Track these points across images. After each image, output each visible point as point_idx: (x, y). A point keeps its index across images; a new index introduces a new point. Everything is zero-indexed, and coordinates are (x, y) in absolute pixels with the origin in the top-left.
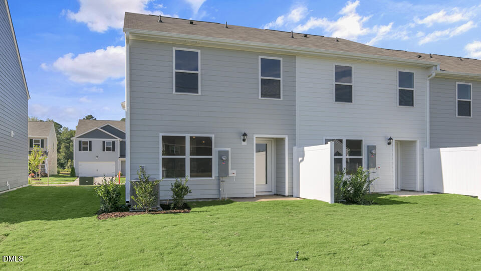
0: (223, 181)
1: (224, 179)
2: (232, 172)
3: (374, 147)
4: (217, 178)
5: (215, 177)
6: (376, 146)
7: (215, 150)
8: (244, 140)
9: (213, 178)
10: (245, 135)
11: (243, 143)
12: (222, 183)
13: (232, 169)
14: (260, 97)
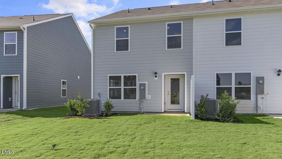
0: (143, 102)
1: (144, 100)
2: (148, 96)
3: (263, 78)
4: (139, 100)
5: (138, 99)
6: (264, 77)
7: (138, 83)
8: (156, 77)
9: (137, 100)
10: (156, 73)
11: (155, 79)
12: (142, 103)
13: (148, 94)
14: (166, 49)
